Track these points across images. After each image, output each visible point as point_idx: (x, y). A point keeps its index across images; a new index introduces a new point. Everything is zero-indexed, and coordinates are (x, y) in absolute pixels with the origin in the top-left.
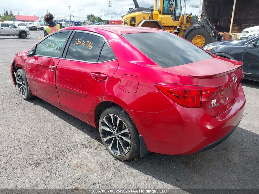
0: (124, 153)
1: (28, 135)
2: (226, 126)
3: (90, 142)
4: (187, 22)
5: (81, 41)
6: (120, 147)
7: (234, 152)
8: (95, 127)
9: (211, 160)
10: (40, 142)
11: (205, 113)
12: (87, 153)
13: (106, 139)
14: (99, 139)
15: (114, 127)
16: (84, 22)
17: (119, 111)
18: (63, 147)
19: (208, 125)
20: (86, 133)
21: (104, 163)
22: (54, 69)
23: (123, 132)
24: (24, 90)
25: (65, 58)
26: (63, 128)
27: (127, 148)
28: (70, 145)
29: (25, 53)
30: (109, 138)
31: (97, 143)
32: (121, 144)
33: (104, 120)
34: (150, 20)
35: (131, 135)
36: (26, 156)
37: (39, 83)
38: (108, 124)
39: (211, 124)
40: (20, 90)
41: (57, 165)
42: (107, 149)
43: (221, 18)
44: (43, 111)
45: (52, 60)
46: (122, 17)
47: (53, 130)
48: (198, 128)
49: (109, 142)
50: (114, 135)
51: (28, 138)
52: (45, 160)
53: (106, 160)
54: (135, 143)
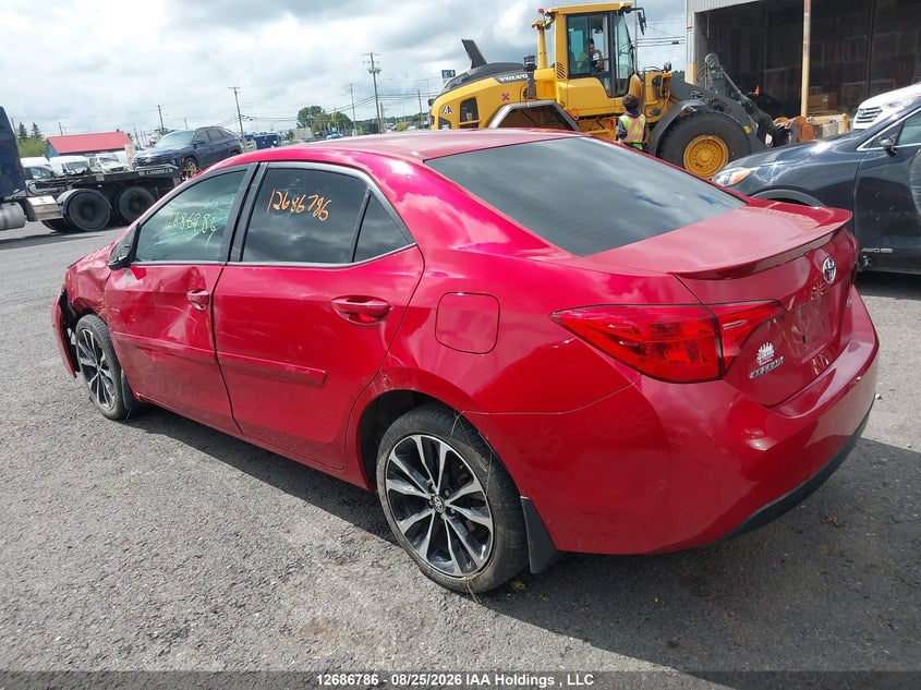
0: (475, 566)
1: (134, 536)
2: (817, 437)
3: (352, 541)
4: (658, 97)
5: (289, 199)
6: (458, 547)
7: (860, 526)
8: (365, 487)
9: (783, 561)
10: (180, 558)
11: (739, 398)
12: (346, 578)
13: (404, 525)
14: (382, 529)
15: (431, 479)
16: (291, 135)
17: (442, 419)
18: (260, 569)
19: (758, 437)
20: (333, 512)
21: (408, 608)
22: (204, 301)
23: (463, 491)
24: (107, 386)
25: (241, 260)
26: (252, 503)
27: (484, 548)
28: (284, 560)
29: (101, 258)
30: (415, 518)
31: (375, 542)
32: (461, 537)
33: (393, 457)
34: (528, 104)
35: (491, 499)
36: (135, 610)
37: (156, 356)
38: (407, 472)
39: (765, 435)
40: (94, 388)
41: (247, 630)
42: (415, 559)
43: (766, 71)
44: (180, 452)
45: (195, 274)
46: (431, 103)
47: (221, 514)
48: (724, 451)
49: (417, 532)
50: (431, 507)
51: (137, 548)
52: (202, 618)
53: (413, 599)
54: (509, 526)
